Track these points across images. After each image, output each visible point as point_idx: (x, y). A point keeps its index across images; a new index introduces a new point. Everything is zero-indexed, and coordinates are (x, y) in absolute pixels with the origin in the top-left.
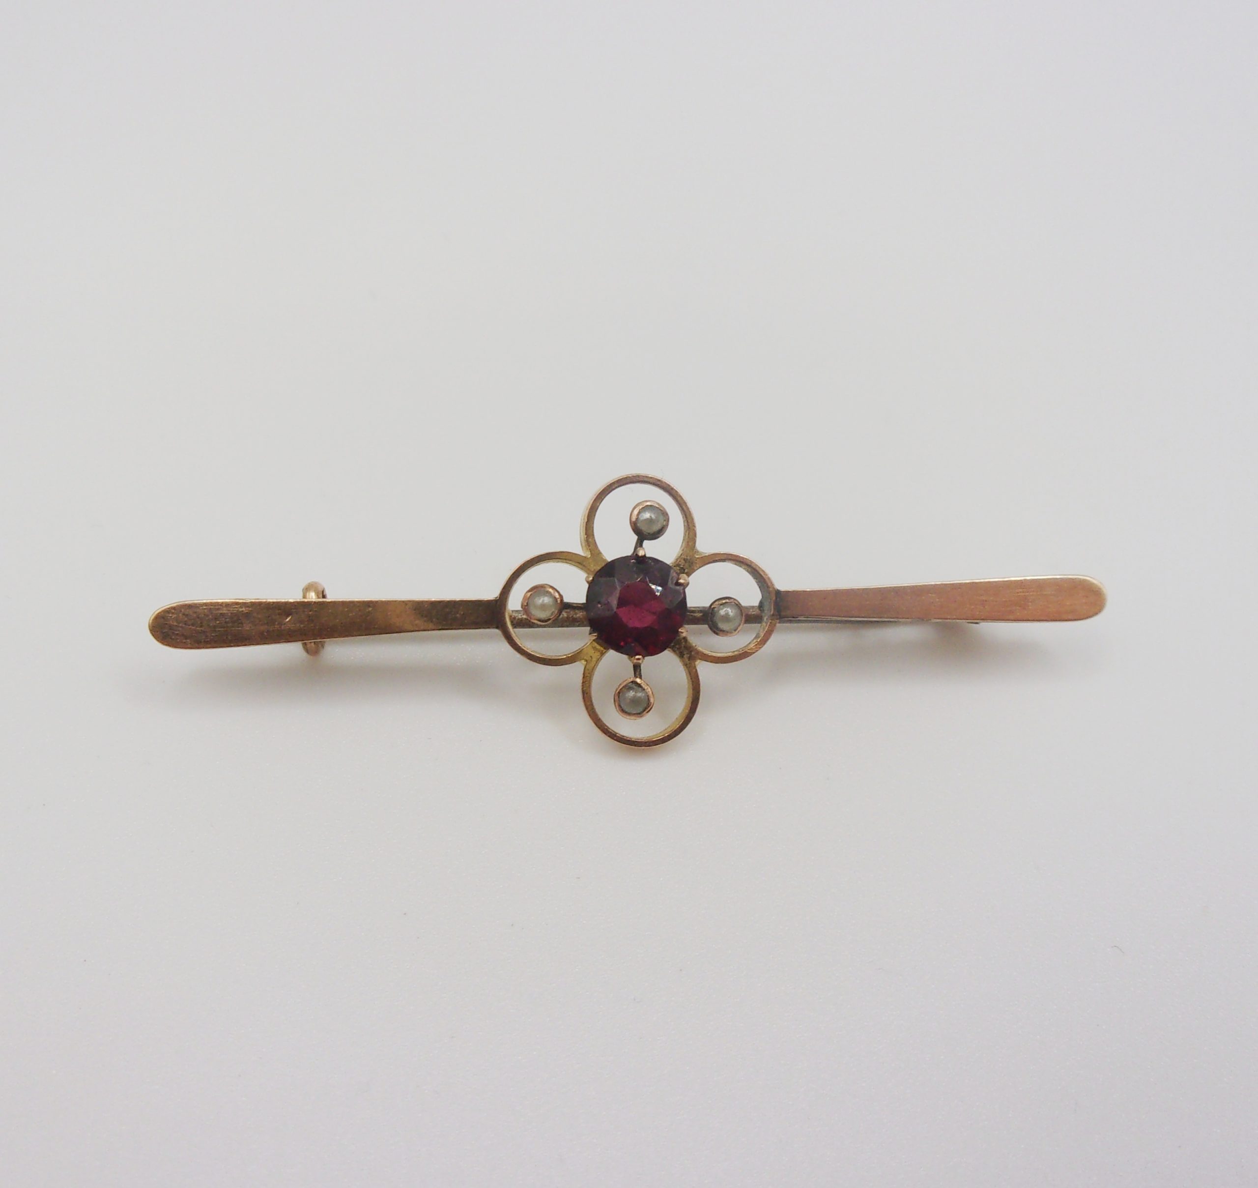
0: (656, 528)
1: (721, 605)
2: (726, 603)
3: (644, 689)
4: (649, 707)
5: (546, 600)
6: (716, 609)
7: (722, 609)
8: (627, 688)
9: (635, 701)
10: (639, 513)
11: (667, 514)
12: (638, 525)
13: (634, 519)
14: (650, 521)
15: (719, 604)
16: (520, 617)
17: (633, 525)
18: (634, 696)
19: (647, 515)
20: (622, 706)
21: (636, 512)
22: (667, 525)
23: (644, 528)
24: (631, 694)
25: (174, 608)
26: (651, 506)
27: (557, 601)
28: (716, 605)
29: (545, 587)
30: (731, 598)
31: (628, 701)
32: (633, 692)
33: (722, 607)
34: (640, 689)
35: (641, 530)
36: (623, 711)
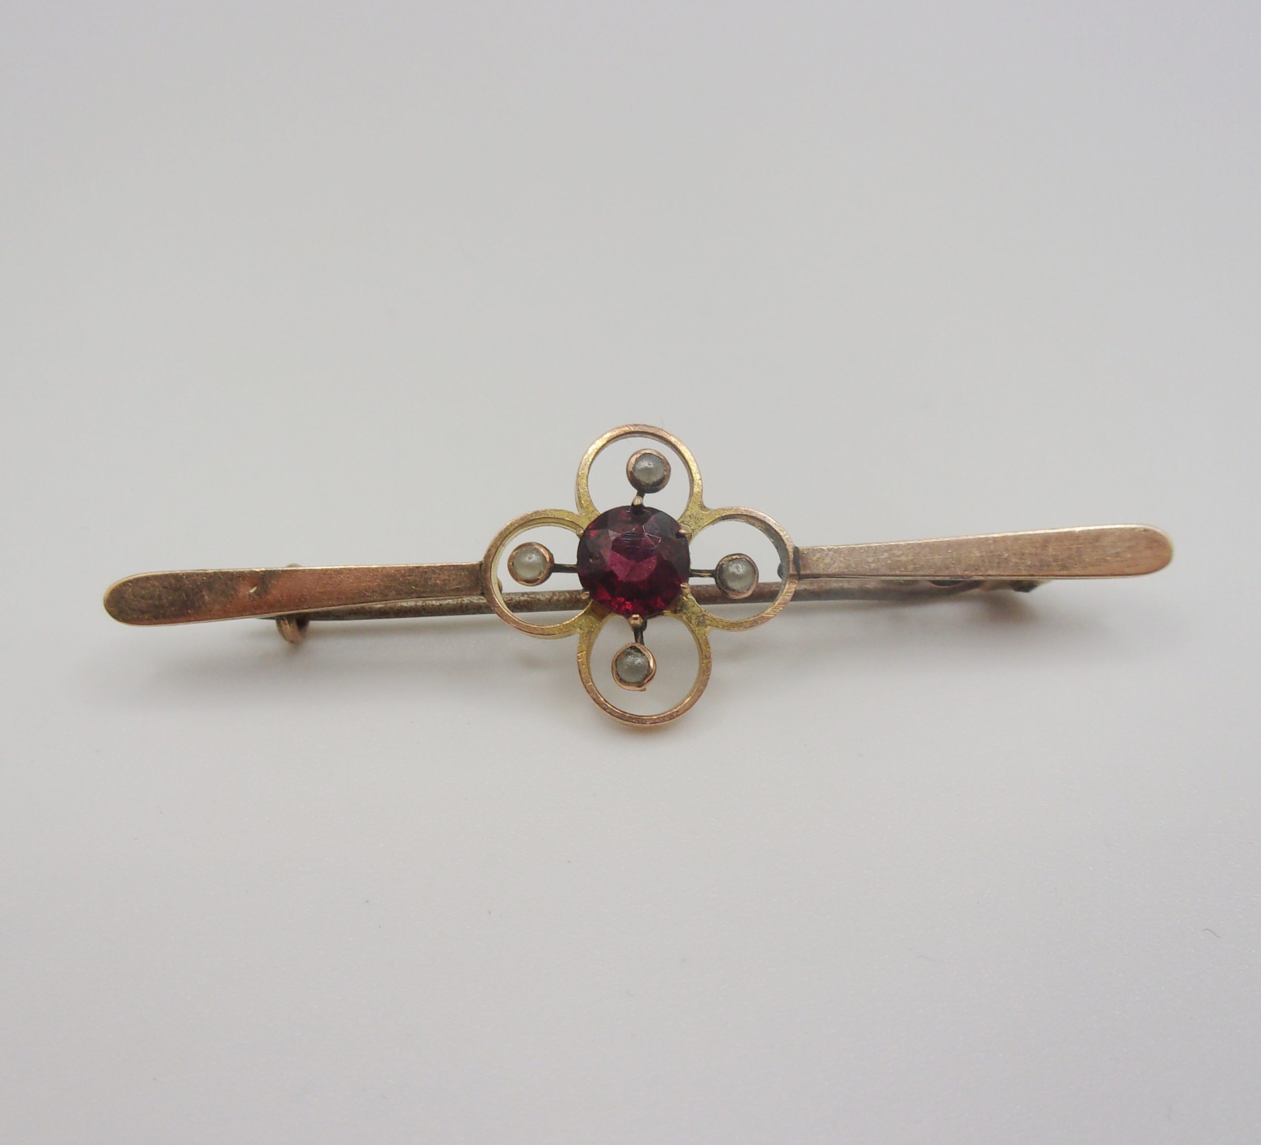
0: (655, 479)
1: (730, 561)
2: (736, 558)
3: (644, 655)
4: (650, 674)
5: (534, 558)
6: (724, 566)
7: (731, 565)
8: (625, 654)
9: (634, 669)
10: (637, 461)
11: (668, 464)
12: (636, 475)
13: (630, 469)
14: (647, 470)
15: (727, 561)
16: (517, 599)
17: (629, 475)
18: (633, 663)
19: (645, 464)
20: (620, 673)
21: (633, 460)
22: (668, 476)
23: (644, 479)
24: (630, 659)
25: (130, 581)
26: (649, 453)
27: (546, 559)
28: (725, 561)
29: (532, 545)
30: (742, 554)
31: (626, 667)
32: (631, 657)
33: (731, 562)
34: (640, 654)
35: (639, 480)
36: (621, 680)
